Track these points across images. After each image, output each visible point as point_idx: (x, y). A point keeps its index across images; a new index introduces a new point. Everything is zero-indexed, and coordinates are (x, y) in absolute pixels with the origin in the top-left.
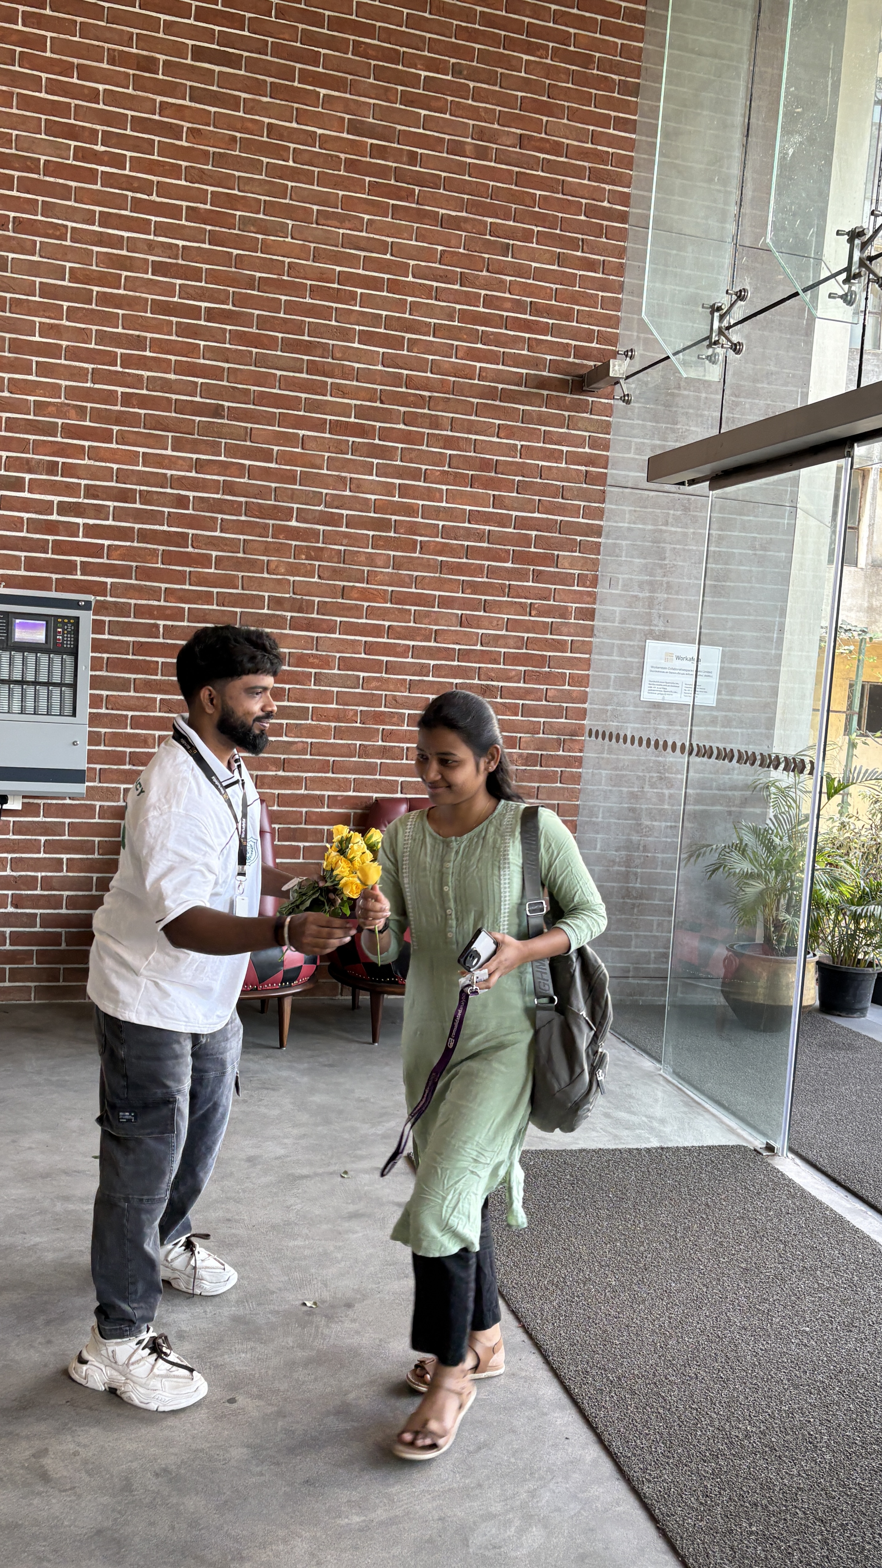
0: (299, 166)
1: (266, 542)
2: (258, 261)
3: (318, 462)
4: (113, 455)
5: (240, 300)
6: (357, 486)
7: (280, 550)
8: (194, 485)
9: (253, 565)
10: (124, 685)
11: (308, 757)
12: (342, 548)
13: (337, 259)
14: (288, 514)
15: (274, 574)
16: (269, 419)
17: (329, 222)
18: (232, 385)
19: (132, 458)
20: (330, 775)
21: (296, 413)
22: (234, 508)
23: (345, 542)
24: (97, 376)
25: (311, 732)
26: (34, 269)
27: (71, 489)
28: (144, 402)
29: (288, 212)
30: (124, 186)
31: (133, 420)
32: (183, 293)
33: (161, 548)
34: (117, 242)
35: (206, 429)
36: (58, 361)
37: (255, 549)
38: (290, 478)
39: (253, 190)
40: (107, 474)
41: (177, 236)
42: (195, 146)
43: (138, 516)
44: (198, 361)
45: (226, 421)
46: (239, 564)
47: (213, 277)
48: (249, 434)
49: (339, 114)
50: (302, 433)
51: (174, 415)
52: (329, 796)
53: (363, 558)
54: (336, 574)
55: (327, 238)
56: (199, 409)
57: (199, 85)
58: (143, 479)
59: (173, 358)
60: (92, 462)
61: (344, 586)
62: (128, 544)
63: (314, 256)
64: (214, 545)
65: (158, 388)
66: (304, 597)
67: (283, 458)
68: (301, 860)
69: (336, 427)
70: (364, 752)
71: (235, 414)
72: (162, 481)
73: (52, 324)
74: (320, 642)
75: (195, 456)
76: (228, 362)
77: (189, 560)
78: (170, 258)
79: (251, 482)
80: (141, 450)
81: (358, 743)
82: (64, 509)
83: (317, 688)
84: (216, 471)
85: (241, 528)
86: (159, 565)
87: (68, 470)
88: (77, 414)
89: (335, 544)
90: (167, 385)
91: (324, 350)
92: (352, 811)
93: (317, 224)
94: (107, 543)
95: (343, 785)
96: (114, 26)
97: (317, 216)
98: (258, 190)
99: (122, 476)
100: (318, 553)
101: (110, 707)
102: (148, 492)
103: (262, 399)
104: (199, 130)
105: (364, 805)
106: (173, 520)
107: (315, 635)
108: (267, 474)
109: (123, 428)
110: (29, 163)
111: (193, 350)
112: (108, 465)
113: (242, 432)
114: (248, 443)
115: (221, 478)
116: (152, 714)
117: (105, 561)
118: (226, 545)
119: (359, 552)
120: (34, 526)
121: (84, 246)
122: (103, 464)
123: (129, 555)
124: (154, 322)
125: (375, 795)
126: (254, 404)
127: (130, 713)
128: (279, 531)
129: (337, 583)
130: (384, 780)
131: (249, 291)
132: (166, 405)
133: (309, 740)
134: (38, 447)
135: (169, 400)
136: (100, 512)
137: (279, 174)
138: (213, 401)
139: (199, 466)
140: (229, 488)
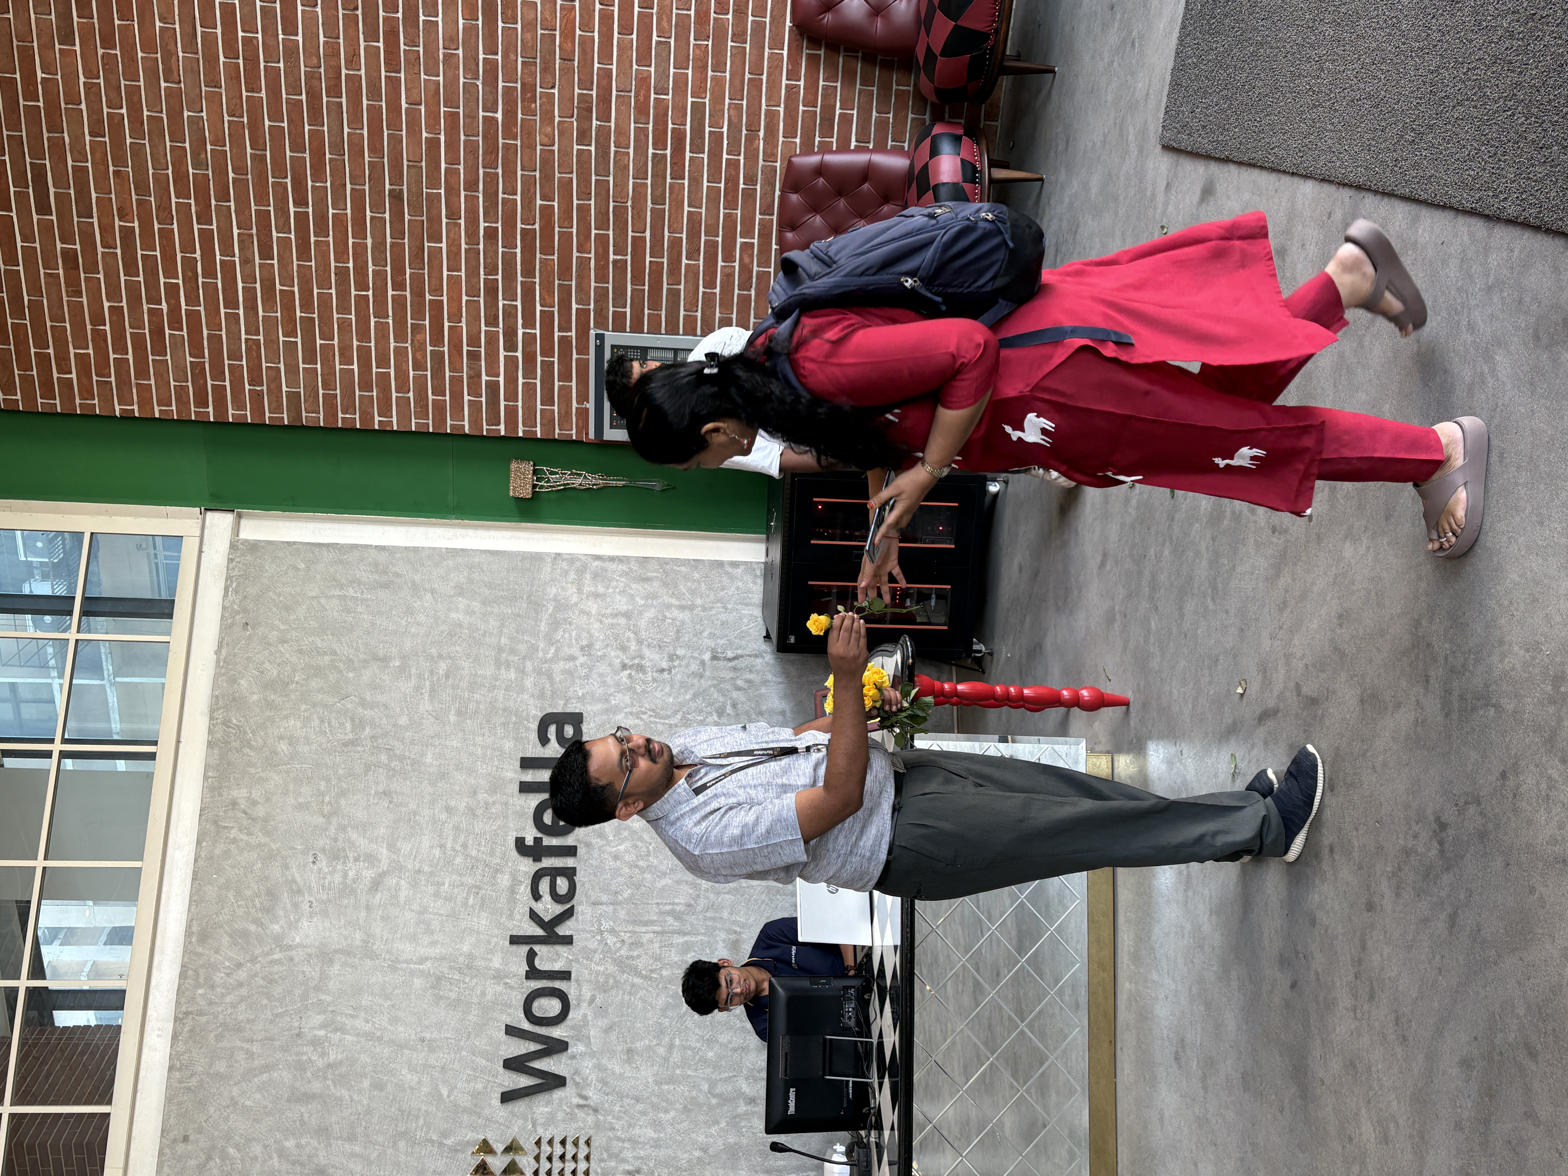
0: (124, 102)
1: (522, 146)
2: (235, 150)
3: (432, 87)
4: (455, 299)
5: (279, 170)
6: (451, 40)
7: (529, 132)
8: (472, 221)
9: (547, 162)
10: (674, 295)
11: (745, 103)
12: (520, 59)
13: (211, 60)
14: (490, 122)
15: (554, 139)
16: (395, 141)
17: (175, 69)
18: (367, 180)
19: (454, 282)
20: (764, 77)
21: (384, 111)
22: (490, 180)
23: (512, 57)
24: (381, 313)
25: (717, 100)
26: (292, 369)
27: (492, 339)
28: (398, 270)
29: (175, 115)
30: (194, 285)
31: (417, 280)
32: (285, 230)
33: (538, 255)
34: (250, 293)
35: (416, 209)
36: (373, 348)
37: (530, 159)
38: (452, 118)
39: (162, 153)
40: (473, 306)
41: (230, 233)
42: (135, 213)
43: (509, 277)
44: (349, 216)
45: (405, 187)
46: (547, 177)
47: (262, 199)
48: (415, 166)
49: (58, 56)
50: (404, 105)
51: (406, 240)
52: (787, 79)
53: (529, 36)
54: (548, 68)
55: (192, 69)
56: (397, 215)
57: (74, 207)
58: (473, 272)
59: (351, 241)
60: (464, 319)
61: (560, 59)
62: (537, 287)
63: (215, 87)
64: (530, 202)
65: (383, 256)
66: (576, 104)
67: (433, 126)
68: (855, 112)
69: (393, 64)
70: (739, 36)
71: (397, 178)
72: (473, 253)
73: (340, 354)
74: (622, 87)
75: (444, 220)
76: (345, 185)
77: (547, 228)
78: (253, 242)
79: (462, 162)
80: (445, 273)
81: (730, 44)
82: (511, 346)
83: (671, 91)
84: (456, 199)
85: (510, 174)
86: (555, 257)
87: (474, 340)
88: (420, 333)
89: (517, 68)
90: (380, 246)
91: (312, 77)
92: (805, 51)
93: (180, 82)
94: (538, 308)
95: (776, 61)
96: (44, 290)
97: (171, 82)
98: (161, 148)
99: (473, 291)
100: (529, 88)
101: (695, 309)
102: (485, 268)
103: (377, 149)
104: (118, 210)
105: (799, 37)
106: (509, 243)
107: (614, 93)
108: (453, 145)
109: (427, 289)
110: (197, 371)
111: (339, 220)
112: (464, 304)
113: (413, 170)
114: (424, 164)
115: (463, 193)
116: (701, 268)
117: (556, 309)
118: (529, 190)
119: (522, 40)
120: (529, 372)
121: (261, 324)
122: (464, 309)
123: (547, 286)
124: (319, 259)
125: (788, 23)
126: (383, 157)
127: (701, 289)
128: (509, 133)
129: (557, 66)
130: (771, 13)
131: (269, 161)
132: (397, 249)
133: (727, 101)
134: (456, 367)
135: (393, 245)
136: (510, 313)
137: (139, 125)
138: (387, 200)
139: (453, 215)
140: (472, 185)
